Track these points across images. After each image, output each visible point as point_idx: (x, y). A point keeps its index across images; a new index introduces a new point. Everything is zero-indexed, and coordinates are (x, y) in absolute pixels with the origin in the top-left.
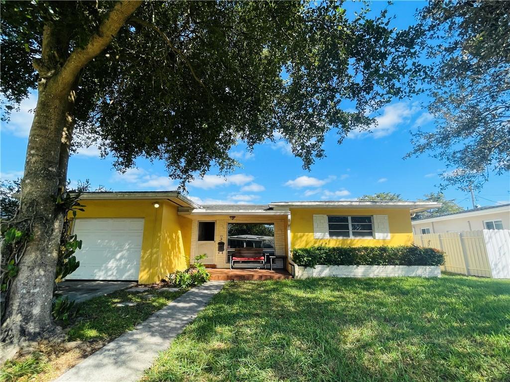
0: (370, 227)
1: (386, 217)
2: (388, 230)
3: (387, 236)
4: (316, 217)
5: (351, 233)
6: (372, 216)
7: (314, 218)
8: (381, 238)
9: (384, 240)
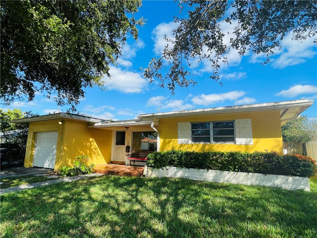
0: (232, 132)
1: (249, 121)
2: (251, 134)
3: (250, 141)
4: (180, 125)
5: (212, 138)
6: (234, 120)
7: (179, 126)
8: (243, 143)
9: (247, 145)
